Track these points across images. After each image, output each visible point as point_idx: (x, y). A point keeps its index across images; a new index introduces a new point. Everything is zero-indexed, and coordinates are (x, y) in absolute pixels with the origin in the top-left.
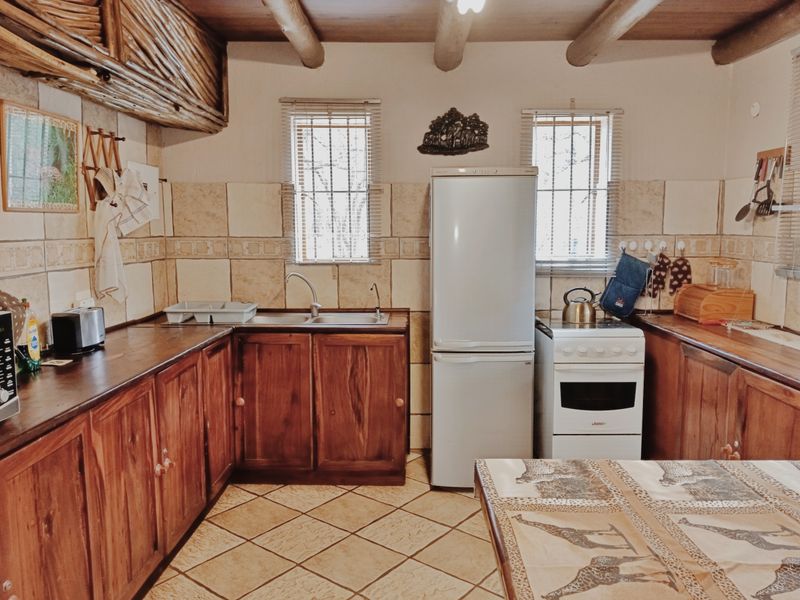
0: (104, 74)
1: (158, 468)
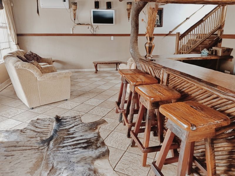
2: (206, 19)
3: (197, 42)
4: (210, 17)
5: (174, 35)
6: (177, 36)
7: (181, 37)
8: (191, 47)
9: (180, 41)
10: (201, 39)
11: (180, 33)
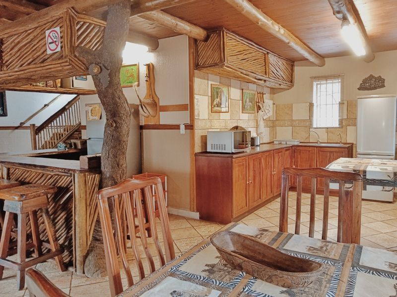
0: (265, 81)
1: (273, 173)
2: (70, 106)
3: (62, 136)
4: (75, 104)
5: (27, 128)
6: (32, 129)
7: (38, 130)
8: (55, 143)
9: (37, 136)
10: (68, 131)
11: (36, 125)
